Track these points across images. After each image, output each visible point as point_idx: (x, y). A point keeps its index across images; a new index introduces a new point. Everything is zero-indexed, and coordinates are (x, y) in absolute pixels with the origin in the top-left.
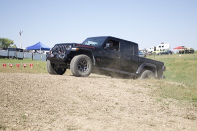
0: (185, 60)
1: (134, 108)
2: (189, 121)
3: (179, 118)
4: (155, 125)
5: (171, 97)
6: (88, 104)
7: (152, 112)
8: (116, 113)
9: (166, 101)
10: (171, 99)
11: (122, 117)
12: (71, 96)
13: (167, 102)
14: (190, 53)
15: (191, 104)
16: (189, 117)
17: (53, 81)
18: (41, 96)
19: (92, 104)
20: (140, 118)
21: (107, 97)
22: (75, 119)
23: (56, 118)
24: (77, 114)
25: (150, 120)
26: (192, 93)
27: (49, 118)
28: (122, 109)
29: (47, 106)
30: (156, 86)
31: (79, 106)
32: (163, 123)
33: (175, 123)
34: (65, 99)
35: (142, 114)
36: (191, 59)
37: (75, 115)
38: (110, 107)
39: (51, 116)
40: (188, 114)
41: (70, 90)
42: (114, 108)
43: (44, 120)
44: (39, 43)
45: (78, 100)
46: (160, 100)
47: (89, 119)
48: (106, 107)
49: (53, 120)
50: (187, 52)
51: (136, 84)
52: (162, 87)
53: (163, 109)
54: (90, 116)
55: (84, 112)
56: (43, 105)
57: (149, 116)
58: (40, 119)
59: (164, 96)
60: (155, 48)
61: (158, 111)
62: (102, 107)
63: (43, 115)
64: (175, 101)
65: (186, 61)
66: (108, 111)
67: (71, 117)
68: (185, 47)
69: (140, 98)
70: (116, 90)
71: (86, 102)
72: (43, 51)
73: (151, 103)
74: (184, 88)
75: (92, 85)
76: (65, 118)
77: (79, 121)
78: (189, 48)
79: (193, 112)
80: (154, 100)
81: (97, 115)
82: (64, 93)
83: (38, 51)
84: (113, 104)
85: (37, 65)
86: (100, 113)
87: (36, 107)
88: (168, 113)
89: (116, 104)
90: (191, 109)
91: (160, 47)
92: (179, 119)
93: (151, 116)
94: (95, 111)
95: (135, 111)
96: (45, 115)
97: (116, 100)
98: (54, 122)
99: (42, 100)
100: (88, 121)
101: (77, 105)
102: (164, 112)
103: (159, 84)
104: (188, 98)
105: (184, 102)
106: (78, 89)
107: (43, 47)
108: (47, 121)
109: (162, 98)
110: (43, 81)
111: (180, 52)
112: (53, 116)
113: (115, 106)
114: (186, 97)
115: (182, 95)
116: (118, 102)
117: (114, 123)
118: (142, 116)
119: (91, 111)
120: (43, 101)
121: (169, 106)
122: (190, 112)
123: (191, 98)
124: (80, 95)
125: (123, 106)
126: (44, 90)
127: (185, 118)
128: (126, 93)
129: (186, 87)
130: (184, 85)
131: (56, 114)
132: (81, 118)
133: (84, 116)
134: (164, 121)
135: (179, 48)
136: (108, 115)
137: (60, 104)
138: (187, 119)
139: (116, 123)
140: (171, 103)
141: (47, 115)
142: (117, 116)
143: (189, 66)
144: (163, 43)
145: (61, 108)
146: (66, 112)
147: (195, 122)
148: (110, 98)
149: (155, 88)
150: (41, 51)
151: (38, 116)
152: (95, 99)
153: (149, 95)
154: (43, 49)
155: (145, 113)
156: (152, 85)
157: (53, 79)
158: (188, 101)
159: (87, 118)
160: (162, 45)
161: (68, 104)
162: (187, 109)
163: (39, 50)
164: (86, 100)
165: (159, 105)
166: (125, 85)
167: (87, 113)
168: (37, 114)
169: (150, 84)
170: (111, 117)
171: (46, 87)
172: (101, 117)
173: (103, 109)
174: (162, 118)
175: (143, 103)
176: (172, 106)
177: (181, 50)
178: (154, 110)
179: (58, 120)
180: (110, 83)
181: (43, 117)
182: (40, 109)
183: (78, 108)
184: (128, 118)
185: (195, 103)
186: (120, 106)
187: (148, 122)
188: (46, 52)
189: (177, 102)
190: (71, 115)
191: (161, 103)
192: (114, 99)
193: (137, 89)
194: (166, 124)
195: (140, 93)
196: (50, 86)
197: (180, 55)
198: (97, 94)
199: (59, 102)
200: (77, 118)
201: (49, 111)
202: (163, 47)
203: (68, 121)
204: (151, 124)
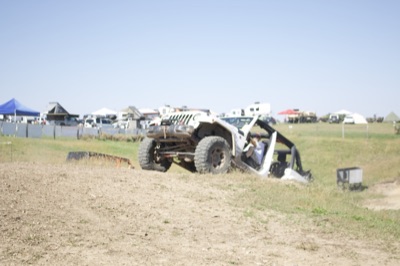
0: (300, 135)
1: (199, 230)
2: (305, 254)
3: (287, 248)
4: (241, 264)
5: (272, 208)
6: (108, 224)
7: (236, 237)
8: (164, 240)
9: (263, 215)
10: (272, 212)
11: (176, 249)
12: (75, 207)
13: (265, 218)
14: (309, 121)
15: (311, 220)
16: (306, 246)
17: (38, 178)
18: (15, 207)
19: (117, 223)
20: (213, 250)
21: (147, 208)
22: (84, 252)
23: (43, 251)
24: (88, 244)
25: (230, 253)
26: (313, 200)
27: (30, 251)
28: (176, 233)
29: (27, 228)
30: (243, 187)
31: (91, 227)
32: (257, 258)
33: (278, 259)
34: (63, 213)
35: (216, 242)
36: (312, 134)
37: (82, 245)
38: (153, 228)
39: (34, 248)
40: (305, 240)
41: (74, 194)
42: (161, 230)
43: (19, 256)
44: (12, 101)
45: (89, 215)
46: (251, 215)
47: (111, 252)
48: (145, 228)
49: (38, 257)
50: (303, 120)
51: (205, 183)
52: (254, 188)
53: (256, 231)
54: (113, 246)
55: (101, 239)
56: (17, 225)
57: (228, 246)
58: (11, 254)
59: (258, 205)
60: (243, 111)
61: (246, 234)
62: (138, 228)
63: (17, 247)
64: (280, 216)
65: (302, 138)
66: (148, 237)
67: (75, 250)
68: (301, 111)
69: (212, 210)
70: (165, 195)
71: (105, 219)
72: (20, 117)
73: (235, 219)
74: (296, 190)
75: (119, 184)
76: (62, 251)
77: (90, 258)
78: (307, 113)
79: (313, 236)
80: (240, 214)
81: (126, 245)
82: (60, 201)
83: (10, 117)
84: (160, 223)
85: (7, 145)
86: (133, 241)
87: (4, 231)
88: (266, 238)
89: (166, 222)
90: (309, 231)
91: (252, 110)
92: (286, 250)
93: (234, 245)
94: (123, 237)
95: (202, 237)
96: (22, 246)
97: (165, 215)
98: (40, 261)
99: (15, 216)
100: (108, 257)
101: (87, 225)
102: (257, 238)
103: (249, 182)
104: (304, 210)
105: (296, 217)
106: (90, 193)
107: (20, 108)
108: (26, 258)
109: (254, 210)
110: (18, 178)
111: (291, 121)
112: (37, 249)
113: (163, 226)
114: (301, 207)
115: (292, 204)
116: (169, 218)
117: (161, 261)
118: (215, 246)
119: (115, 237)
120: (19, 218)
121: (268, 226)
122: (308, 236)
123: (310, 209)
124: (93, 205)
125: (179, 226)
126: (21, 195)
127: (298, 248)
128: (185, 200)
129: (300, 187)
130: (297, 185)
131: (45, 244)
132: (96, 251)
133: (101, 246)
134: (259, 255)
135: (289, 112)
136: (148, 244)
137: (54, 224)
138: (302, 251)
139: (165, 260)
140: (272, 220)
141: (26, 247)
142: (167, 247)
143: (308, 148)
144: (258, 103)
145: (55, 231)
146: (64, 240)
147: (317, 256)
148: (154, 211)
149: (241, 191)
150: (15, 117)
151: (8, 249)
152: (123, 212)
153: (230, 204)
154: (21, 113)
155: (221, 240)
156: (236, 184)
157: (40, 173)
158: (304, 216)
159: (106, 251)
160: (255, 107)
161: (68, 223)
162: (303, 230)
163: (12, 114)
164: (104, 215)
165: (249, 224)
166: (182, 185)
167: (107, 241)
168: (6, 245)
169: (231, 182)
170: (155, 249)
171: (24, 189)
172: (135, 249)
173: (139, 233)
174: (254, 250)
175: (217, 219)
176: (273, 226)
177: (293, 116)
178: (239, 233)
179: (47, 257)
180: (154, 181)
181: (17, 250)
182: (11, 234)
183: (89, 232)
184: (189, 249)
185: (318, 218)
186: (173, 225)
187: (226, 256)
188: (26, 119)
189: (283, 216)
190: (75, 246)
191: (253, 220)
192: (161, 212)
193: (206, 192)
194: (261, 260)
195: (212, 201)
196: (33, 186)
197: (291, 126)
198: (128, 202)
199: (52, 221)
200: (86, 252)
201: (29, 239)
202: (258, 109)
203: (69, 258)
204: (233, 261)
